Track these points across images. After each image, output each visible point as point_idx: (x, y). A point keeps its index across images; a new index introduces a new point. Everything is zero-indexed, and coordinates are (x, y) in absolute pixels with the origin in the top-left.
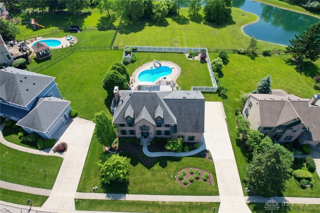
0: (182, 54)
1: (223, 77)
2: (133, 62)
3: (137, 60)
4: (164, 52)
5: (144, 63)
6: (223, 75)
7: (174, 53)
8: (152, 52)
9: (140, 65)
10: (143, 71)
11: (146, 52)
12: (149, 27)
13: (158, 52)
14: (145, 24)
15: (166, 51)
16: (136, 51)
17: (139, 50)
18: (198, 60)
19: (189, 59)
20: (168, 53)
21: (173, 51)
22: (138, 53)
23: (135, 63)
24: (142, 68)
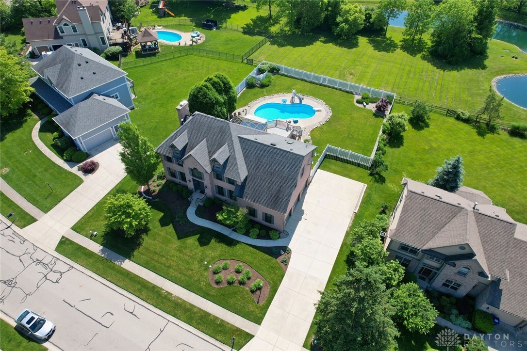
0: (350, 95)
1: (399, 147)
2: (263, 86)
3: (270, 86)
4: (321, 85)
5: (277, 92)
6: (402, 145)
7: (337, 89)
8: (302, 80)
9: (270, 93)
10: (269, 102)
11: (292, 77)
12: (322, 43)
13: (311, 82)
14: (320, 38)
15: (326, 83)
16: (278, 72)
17: (283, 72)
18: (371, 111)
19: (356, 104)
20: (327, 88)
21: (337, 87)
22: (280, 76)
23: (265, 90)
24: (271, 98)
